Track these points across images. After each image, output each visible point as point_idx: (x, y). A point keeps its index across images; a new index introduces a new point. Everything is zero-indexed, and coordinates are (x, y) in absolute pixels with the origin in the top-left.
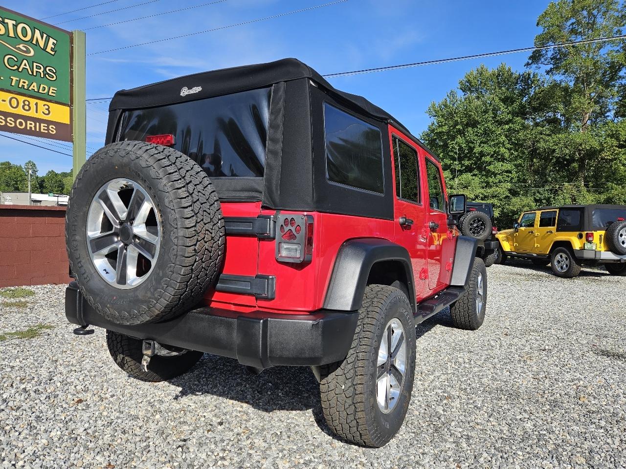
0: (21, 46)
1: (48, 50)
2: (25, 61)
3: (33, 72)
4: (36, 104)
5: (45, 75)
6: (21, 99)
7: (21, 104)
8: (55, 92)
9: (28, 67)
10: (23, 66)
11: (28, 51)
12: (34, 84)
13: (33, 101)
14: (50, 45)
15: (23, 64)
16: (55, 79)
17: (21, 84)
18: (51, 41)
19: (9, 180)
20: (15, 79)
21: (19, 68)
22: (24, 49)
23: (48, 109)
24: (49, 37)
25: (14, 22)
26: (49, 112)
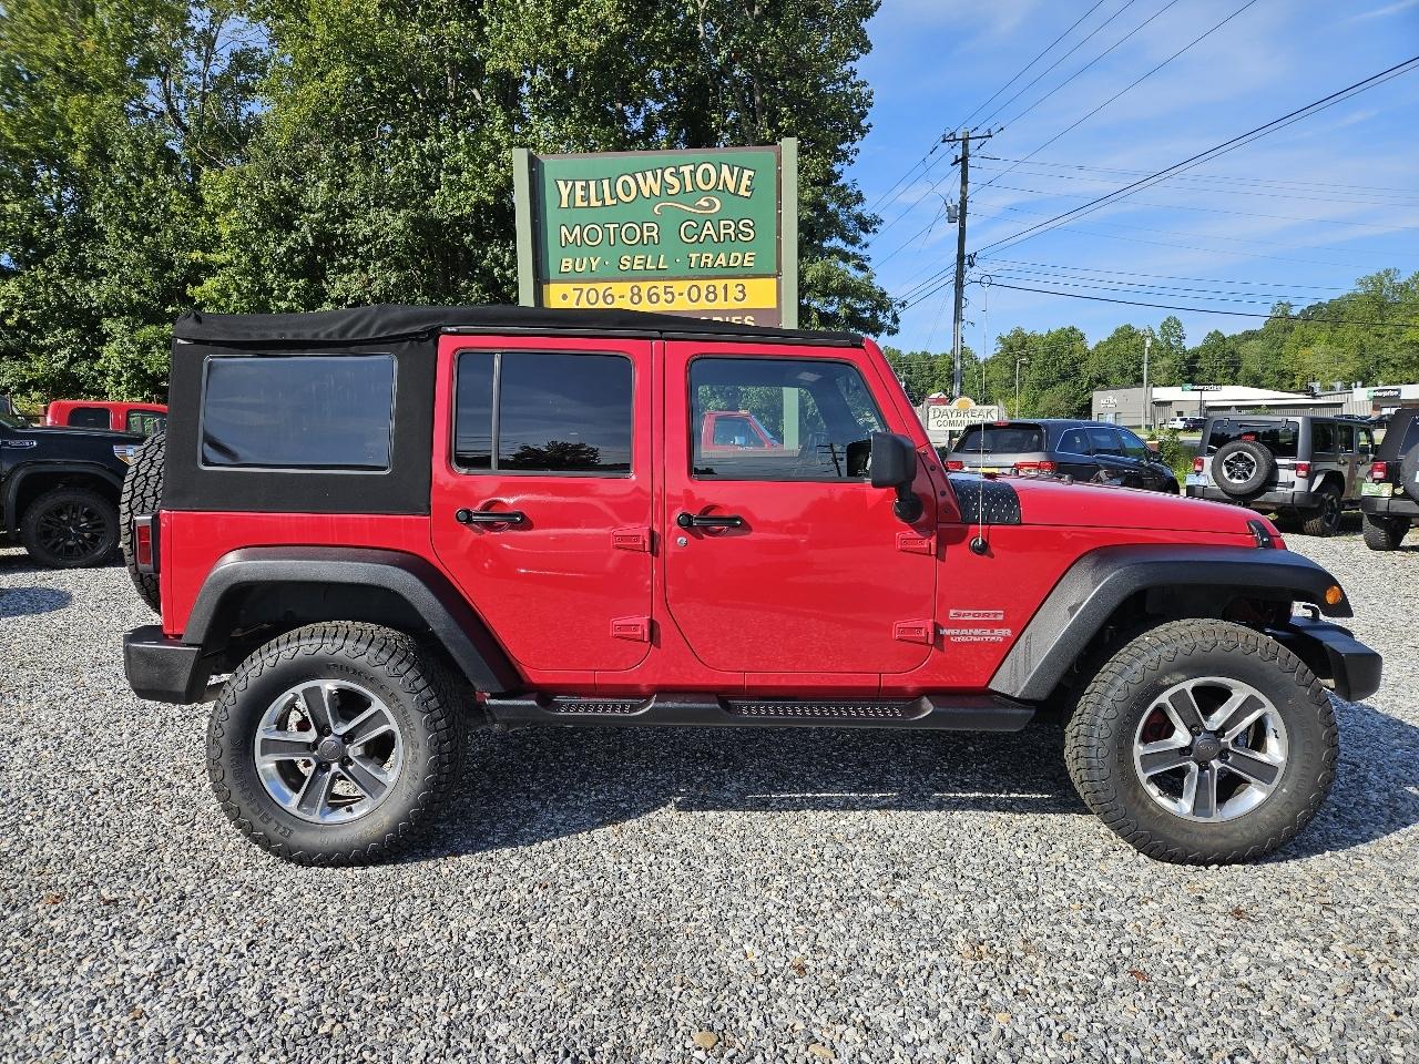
0: (703, 202)
1: (742, 192)
2: (708, 223)
3: (719, 238)
4: (726, 287)
5: (736, 236)
6: (703, 284)
7: (704, 293)
8: (752, 259)
9: (712, 232)
10: (705, 232)
11: (713, 205)
12: (722, 255)
13: (719, 284)
14: (745, 182)
15: (706, 228)
16: (752, 236)
17: (704, 260)
18: (747, 173)
19: (1124, 362)
20: (694, 256)
21: (699, 237)
22: (706, 204)
23: (742, 291)
24: (742, 169)
25: (692, 167)
26: (745, 295)
